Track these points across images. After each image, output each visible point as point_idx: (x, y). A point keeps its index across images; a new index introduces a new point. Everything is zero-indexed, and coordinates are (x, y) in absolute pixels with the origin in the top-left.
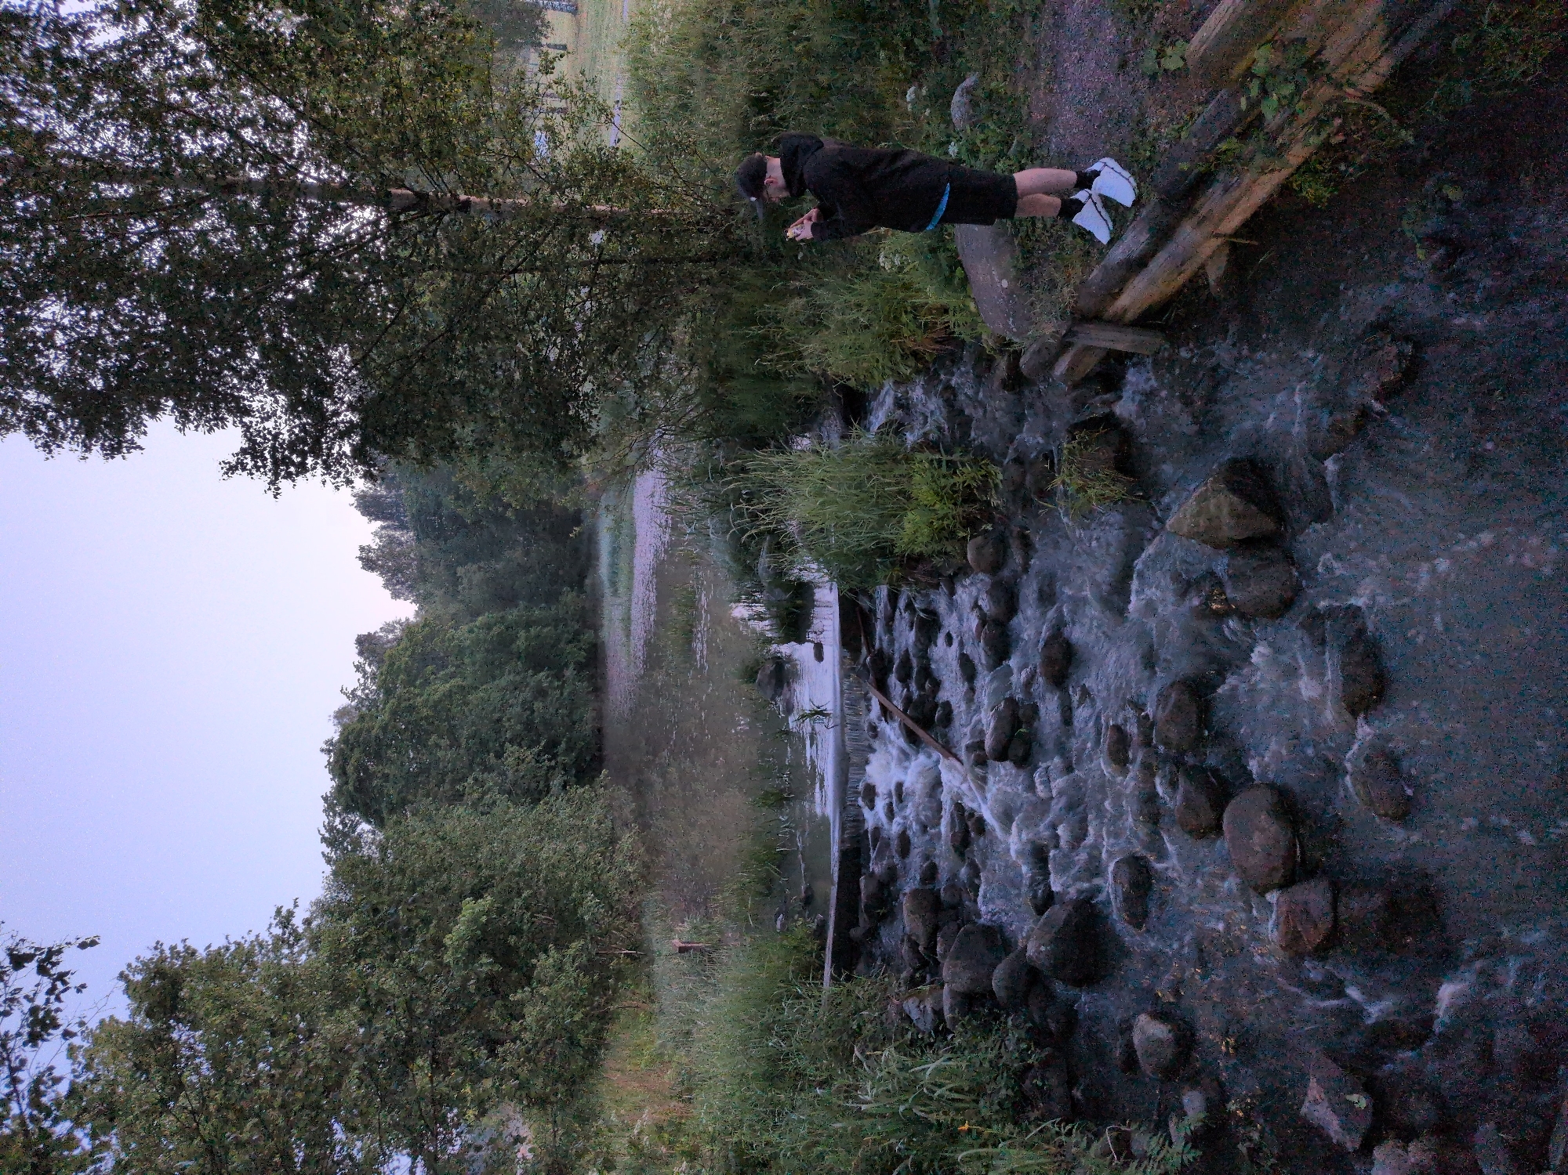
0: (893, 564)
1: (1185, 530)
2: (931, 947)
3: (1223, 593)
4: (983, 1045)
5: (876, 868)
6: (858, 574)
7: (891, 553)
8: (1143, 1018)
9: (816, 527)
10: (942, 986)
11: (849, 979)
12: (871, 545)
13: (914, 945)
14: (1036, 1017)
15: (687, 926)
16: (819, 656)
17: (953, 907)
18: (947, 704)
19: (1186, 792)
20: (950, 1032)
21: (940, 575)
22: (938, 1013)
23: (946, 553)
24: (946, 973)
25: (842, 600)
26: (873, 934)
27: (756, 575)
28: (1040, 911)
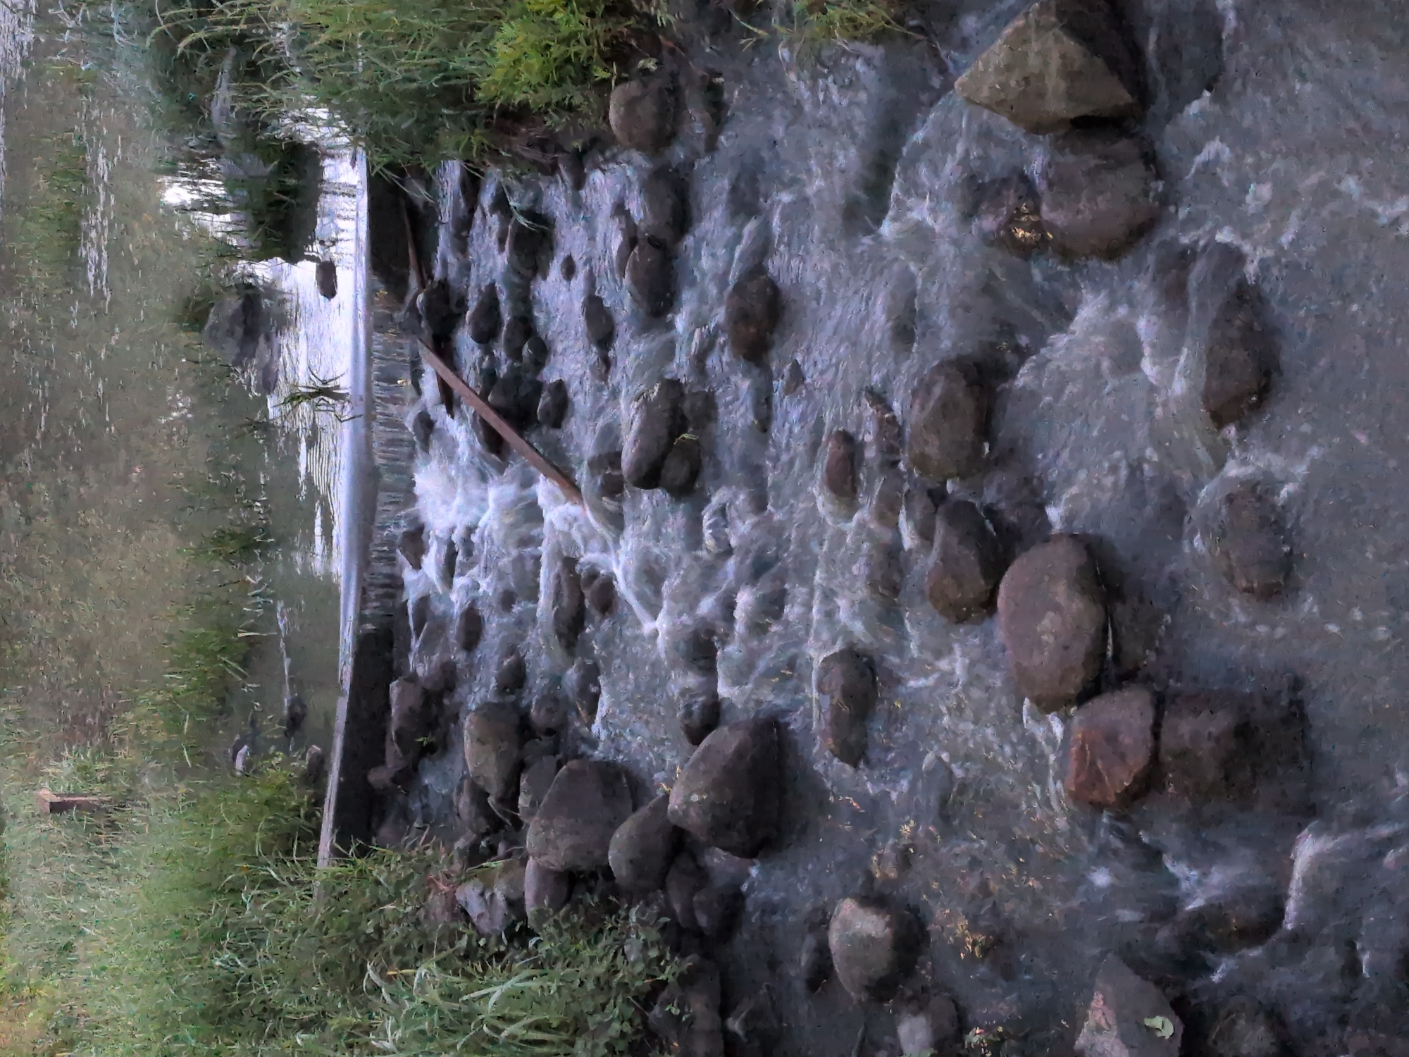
0: (473, 122)
1: (985, 92)
2: (510, 799)
3: (1036, 210)
4: (587, 953)
5: (420, 665)
6: (407, 136)
7: (470, 98)
8: (847, 908)
9: (324, 37)
10: (524, 862)
11: (363, 852)
12: (434, 82)
13: (480, 796)
14: (677, 907)
15: (66, 767)
16: (327, 284)
17: (550, 732)
18: (560, 387)
19: (945, 545)
20: (532, 934)
21: (559, 149)
22: (515, 904)
23: (571, 108)
24: (531, 840)
25: (375, 184)
26: (408, 776)
27: (207, 123)
28: (695, 736)
